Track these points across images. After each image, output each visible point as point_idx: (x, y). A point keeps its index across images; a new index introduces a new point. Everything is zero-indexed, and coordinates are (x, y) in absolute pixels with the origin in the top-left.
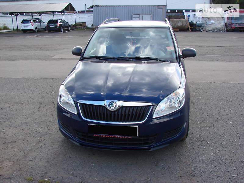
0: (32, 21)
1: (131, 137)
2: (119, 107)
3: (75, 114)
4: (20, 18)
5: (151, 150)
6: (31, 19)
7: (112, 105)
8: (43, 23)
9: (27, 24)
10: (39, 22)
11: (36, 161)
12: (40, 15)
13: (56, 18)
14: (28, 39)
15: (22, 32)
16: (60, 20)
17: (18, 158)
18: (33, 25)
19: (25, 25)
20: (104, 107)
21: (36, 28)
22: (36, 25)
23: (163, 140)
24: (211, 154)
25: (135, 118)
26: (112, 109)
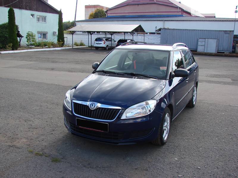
0: (104, 39)
1: (103, 131)
2: (97, 108)
3: (70, 110)
4: (95, 37)
5: (119, 144)
6: (104, 38)
7: (93, 105)
8: (115, 42)
9: (100, 42)
10: (111, 41)
11: (42, 142)
12: (112, 35)
13: (126, 38)
14: (97, 55)
15: (95, 49)
16: (129, 40)
17: (32, 138)
18: (104, 43)
19: (97, 42)
20: (87, 106)
21: (107, 46)
22: (108, 43)
23: (130, 139)
24: (176, 159)
25: (107, 117)
26: (92, 108)
